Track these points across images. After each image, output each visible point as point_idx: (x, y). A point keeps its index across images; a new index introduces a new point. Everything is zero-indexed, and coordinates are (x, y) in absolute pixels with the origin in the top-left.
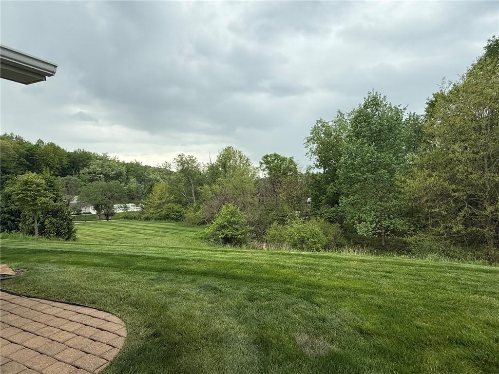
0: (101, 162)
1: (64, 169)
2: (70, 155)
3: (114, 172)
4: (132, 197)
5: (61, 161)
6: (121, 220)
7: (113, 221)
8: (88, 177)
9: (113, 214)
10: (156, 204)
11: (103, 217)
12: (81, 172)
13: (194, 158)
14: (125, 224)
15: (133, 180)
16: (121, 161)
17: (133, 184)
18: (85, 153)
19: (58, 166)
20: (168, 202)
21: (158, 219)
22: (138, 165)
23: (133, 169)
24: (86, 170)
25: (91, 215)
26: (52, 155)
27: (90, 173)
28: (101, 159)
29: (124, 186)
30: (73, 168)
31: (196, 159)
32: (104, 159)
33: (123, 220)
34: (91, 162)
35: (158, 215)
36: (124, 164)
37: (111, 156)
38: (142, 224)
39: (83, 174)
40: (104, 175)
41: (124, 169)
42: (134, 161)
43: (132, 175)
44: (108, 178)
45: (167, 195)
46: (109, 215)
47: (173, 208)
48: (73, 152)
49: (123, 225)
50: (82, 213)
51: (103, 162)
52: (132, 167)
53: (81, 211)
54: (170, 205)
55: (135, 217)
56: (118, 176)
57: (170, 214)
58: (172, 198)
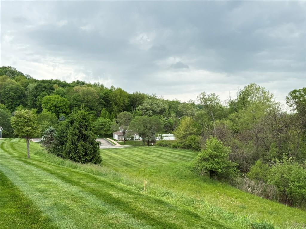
0: (151, 100)
1: (126, 106)
2: (131, 96)
3: (160, 109)
4: (169, 128)
5: (124, 101)
6: (156, 146)
7: (152, 148)
8: (141, 112)
9: (154, 141)
10: (181, 136)
11: (146, 143)
12: (137, 109)
13: (216, 95)
14: (157, 150)
15: (173, 114)
16: (166, 99)
17: (173, 118)
18: (140, 94)
19: (122, 104)
20: (191, 134)
21: (183, 148)
22: (178, 103)
23: (174, 106)
24: (140, 107)
25: (139, 141)
26: (119, 96)
27: (142, 110)
28: (151, 98)
29: (166, 120)
30: (132, 105)
31: (218, 96)
32: (154, 99)
33: (158, 146)
34: (144, 101)
35: (183, 144)
36: (168, 102)
37: (158, 97)
38: (168, 151)
39: (138, 110)
40: (152, 111)
41: (166, 106)
42: (175, 100)
43: (173, 110)
44: (155, 113)
45: (191, 128)
46: (148, 143)
47: (195, 139)
48: (132, 94)
49: (154, 150)
50: (134, 139)
51: (152, 101)
52: (173, 105)
53: (134, 138)
54: (193, 136)
55: (166, 145)
56: (162, 112)
57: (192, 144)
58: (195, 130)
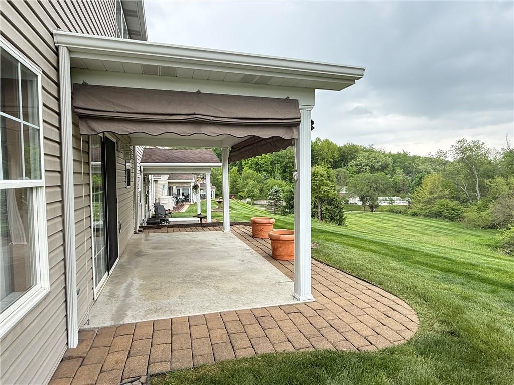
0: (368, 153)
1: (335, 162)
2: (341, 149)
3: (380, 164)
4: (397, 190)
5: (333, 156)
6: (385, 212)
7: (377, 214)
8: (355, 169)
9: (377, 206)
10: (425, 199)
11: (368, 208)
12: (349, 164)
13: (481, 143)
14: (390, 217)
15: (399, 171)
16: (387, 153)
17: (400, 176)
18: (353, 146)
19: (331, 160)
20: (441, 197)
21: (428, 215)
22: (405, 155)
23: (400, 160)
24: (353, 162)
25: (357, 206)
26: (326, 150)
27: (357, 165)
28: (367, 151)
29: (390, 178)
30: (343, 161)
31: (483, 144)
32: (370, 151)
33: (388, 212)
34: (358, 155)
35: (428, 211)
36: (390, 155)
37: (377, 148)
38: (409, 220)
39: (351, 166)
40: (370, 167)
41: (390, 161)
42: (401, 152)
43: (399, 166)
44: (373, 170)
45: (440, 189)
46: (373, 207)
47: (447, 205)
48: (343, 146)
49: (388, 218)
50: (349, 203)
51: (369, 154)
52: (399, 158)
53: (349, 201)
54: (444, 201)
55: (400, 212)
56: (383, 168)
57: (443, 211)
58: (447, 192)
